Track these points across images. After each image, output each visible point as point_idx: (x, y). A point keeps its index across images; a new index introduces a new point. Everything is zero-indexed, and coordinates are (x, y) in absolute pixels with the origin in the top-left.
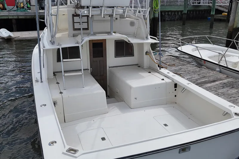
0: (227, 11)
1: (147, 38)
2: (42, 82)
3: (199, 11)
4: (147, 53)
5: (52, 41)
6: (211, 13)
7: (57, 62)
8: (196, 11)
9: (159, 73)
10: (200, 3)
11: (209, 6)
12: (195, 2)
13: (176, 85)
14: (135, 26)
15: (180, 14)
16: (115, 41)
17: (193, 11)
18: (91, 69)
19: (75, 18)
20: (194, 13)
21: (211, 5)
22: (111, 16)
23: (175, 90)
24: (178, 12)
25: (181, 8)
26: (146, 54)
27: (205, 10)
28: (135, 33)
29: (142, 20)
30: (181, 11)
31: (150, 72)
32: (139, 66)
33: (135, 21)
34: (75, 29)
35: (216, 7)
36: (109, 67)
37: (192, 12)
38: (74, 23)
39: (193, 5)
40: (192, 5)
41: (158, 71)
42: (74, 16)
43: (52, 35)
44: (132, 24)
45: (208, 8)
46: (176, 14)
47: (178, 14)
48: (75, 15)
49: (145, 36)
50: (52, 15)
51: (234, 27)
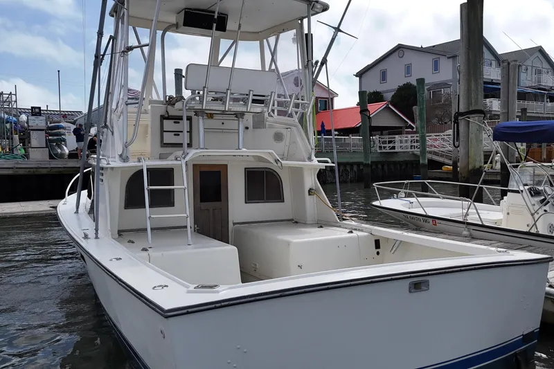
0: (451, 162)
1: (310, 159)
2: (97, 238)
3: (395, 163)
4: (310, 191)
5: (124, 156)
6: (421, 162)
7: (125, 208)
8: (389, 163)
9: (340, 227)
10: (394, 148)
11: (413, 154)
12: (384, 147)
13: (377, 244)
14: (284, 142)
15: (355, 168)
16: (245, 169)
17: (383, 164)
18: (196, 226)
19: (165, 122)
20: (386, 167)
21: (417, 151)
22: (239, 116)
23: (378, 253)
24: (352, 165)
25: (359, 158)
26: (310, 195)
27: (406, 163)
28: (286, 154)
29: (298, 129)
30: (358, 164)
31: (321, 227)
32: (295, 222)
33: (284, 131)
34: (164, 145)
35: (429, 156)
36: (234, 224)
37: (380, 166)
38: (162, 131)
39: (381, 153)
40: (379, 151)
41: (337, 222)
42: (163, 118)
43: (125, 141)
44: (278, 137)
45: (412, 159)
46: (348, 168)
47: (352, 169)
48: (167, 116)
49: (306, 156)
50: (127, 105)
51: (470, 167)
